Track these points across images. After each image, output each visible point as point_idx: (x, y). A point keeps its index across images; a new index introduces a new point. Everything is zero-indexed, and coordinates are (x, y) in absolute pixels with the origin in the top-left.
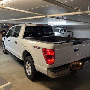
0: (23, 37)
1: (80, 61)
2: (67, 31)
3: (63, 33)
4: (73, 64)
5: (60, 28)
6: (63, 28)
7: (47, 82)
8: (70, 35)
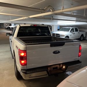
0: (16, 37)
1: (63, 64)
2: (80, 31)
3: (74, 32)
4: (54, 66)
5: (71, 28)
6: (74, 28)
7: (30, 82)
8: (82, 35)
